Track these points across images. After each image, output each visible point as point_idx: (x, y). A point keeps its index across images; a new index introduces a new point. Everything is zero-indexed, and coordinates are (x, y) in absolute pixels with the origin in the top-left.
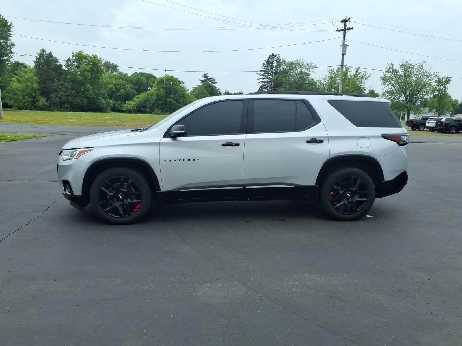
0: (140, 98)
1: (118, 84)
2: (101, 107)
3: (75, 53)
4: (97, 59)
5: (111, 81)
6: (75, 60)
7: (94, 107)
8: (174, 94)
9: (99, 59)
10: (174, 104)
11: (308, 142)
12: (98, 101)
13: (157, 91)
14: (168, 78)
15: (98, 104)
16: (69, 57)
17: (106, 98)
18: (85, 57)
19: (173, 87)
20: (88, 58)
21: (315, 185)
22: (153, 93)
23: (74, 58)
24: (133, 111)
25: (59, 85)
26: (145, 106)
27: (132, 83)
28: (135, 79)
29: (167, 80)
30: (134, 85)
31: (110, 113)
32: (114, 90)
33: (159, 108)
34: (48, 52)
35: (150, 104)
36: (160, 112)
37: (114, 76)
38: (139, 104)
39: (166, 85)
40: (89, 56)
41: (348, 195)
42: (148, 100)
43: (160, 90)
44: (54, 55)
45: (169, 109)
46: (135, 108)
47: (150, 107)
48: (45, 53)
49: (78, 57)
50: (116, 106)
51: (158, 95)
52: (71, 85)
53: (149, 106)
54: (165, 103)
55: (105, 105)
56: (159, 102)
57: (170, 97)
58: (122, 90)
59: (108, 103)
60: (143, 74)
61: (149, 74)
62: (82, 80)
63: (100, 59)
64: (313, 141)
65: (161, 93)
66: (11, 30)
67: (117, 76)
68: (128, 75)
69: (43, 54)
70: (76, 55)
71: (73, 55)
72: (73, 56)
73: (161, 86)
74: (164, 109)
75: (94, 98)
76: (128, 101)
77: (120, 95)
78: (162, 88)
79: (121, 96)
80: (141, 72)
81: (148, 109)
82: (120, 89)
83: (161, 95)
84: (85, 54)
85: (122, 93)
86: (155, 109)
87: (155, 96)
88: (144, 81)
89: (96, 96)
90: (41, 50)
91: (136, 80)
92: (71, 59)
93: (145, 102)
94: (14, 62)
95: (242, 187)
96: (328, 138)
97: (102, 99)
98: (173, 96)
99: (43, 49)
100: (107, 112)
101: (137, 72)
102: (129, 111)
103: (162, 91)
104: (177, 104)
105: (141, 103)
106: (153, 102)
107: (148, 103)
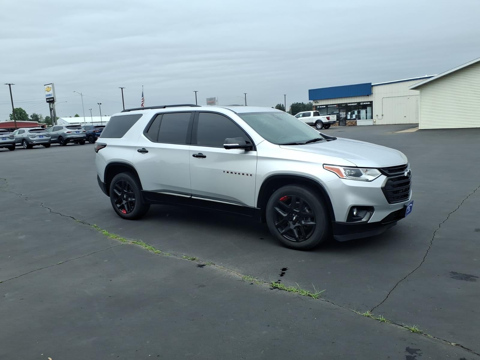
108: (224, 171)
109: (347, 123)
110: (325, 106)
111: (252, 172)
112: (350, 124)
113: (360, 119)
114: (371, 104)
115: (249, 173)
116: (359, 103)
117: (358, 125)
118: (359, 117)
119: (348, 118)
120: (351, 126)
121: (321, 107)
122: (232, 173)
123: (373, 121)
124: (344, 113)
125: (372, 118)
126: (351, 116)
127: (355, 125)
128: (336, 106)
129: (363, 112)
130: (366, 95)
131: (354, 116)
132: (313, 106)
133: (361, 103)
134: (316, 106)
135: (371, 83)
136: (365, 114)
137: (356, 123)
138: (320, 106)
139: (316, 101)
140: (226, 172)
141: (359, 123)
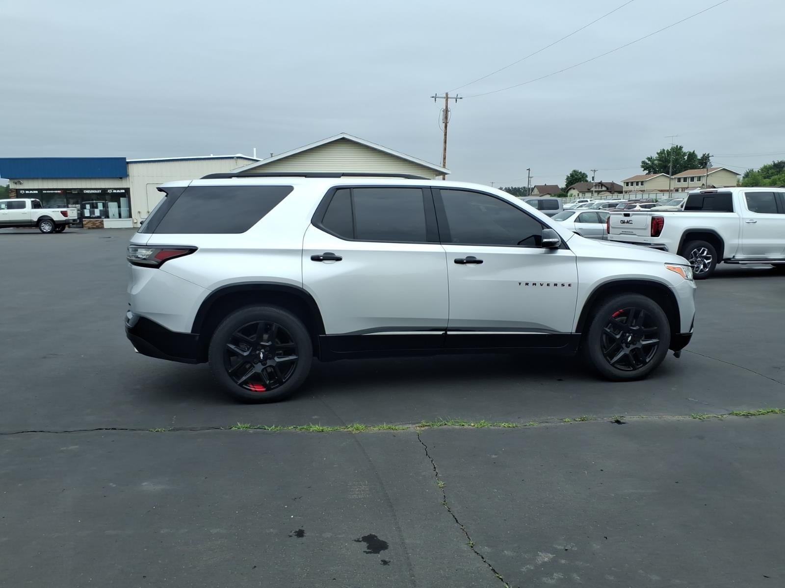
108: (520, 284)
109: (86, 224)
110: (37, 192)
111: (572, 279)
112: (90, 225)
113: (108, 217)
114: (127, 193)
115: (566, 283)
116: (104, 191)
117: (105, 226)
118: (105, 214)
119: (86, 216)
120: (93, 228)
121: (27, 192)
122: (535, 284)
123: (133, 221)
124: (77, 206)
125: (130, 216)
126: (92, 212)
127: (100, 227)
128: (59, 192)
129: (113, 207)
130: (118, 178)
131: (97, 213)
132: (12, 190)
133: (109, 191)
134: (17, 191)
135: (125, 159)
136: (117, 209)
137: (103, 224)
138: (25, 190)
139: (16, 181)
140: (523, 284)
141: (108, 223)
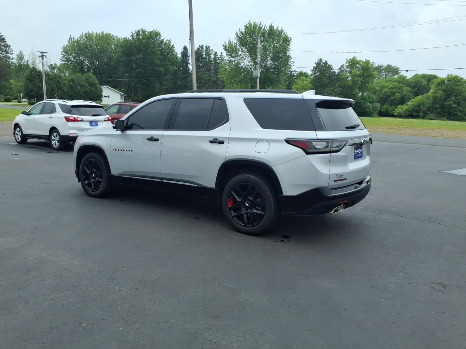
0: (414, 101)
1: (394, 88)
2: (367, 111)
3: (348, 60)
4: (370, 63)
5: (387, 85)
6: (348, 66)
7: (360, 111)
8: (456, 96)
9: (371, 63)
10: (454, 108)
11: (211, 142)
12: (365, 105)
13: (434, 94)
14: (451, 79)
15: (364, 109)
16: (342, 64)
17: (374, 102)
18: (358, 62)
19: (456, 89)
20: (360, 63)
21: (215, 188)
22: (430, 96)
23: (347, 64)
24: (405, 115)
25: (330, 91)
26: (419, 110)
27: (410, 86)
28: (414, 81)
29: (449, 81)
30: (412, 89)
31: (376, 117)
32: (388, 94)
33: (433, 113)
34: (324, 61)
35: (423, 109)
36: (434, 117)
37: (392, 80)
38: (412, 108)
39: (447, 86)
40: (361, 61)
41: (247, 204)
42: (423, 104)
43: (437, 92)
44: (329, 63)
45: (447, 113)
46: (407, 112)
47: (424, 111)
48: (322, 62)
49: (350, 62)
50: (389, 110)
51: (435, 98)
52: (340, 90)
53: (422, 110)
54: (443, 107)
55: (372, 109)
56: (435, 105)
57: (450, 100)
58: (397, 94)
59: (375, 107)
60: (424, 76)
61: (430, 75)
62: (351, 85)
63: (373, 63)
64: (216, 141)
65: (439, 96)
66: (290, 44)
67: (395, 80)
68: (407, 78)
69: (320, 63)
70: (349, 61)
71: (346, 61)
72: (347, 63)
73: (440, 88)
74: (440, 114)
75: (361, 102)
76: (401, 105)
77: (394, 100)
78: (441, 89)
79: (396, 100)
80: (423, 74)
81: (421, 114)
82: (396, 93)
83: (438, 97)
84: (358, 59)
85: (397, 97)
86: (428, 114)
87: (431, 99)
88: (425, 82)
89: (363, 100)
90: (318, 59)
91: (415, 83)
92: (345, 65)
93: (419, 106)
94: (298, 72)
95: (160, 180)
96: (229, 139)
97: (369, 103)
98: (454, 98)
99: (320, 59)
100: (372, 117)
101: (418, 74)
102: (400, 116)
103: (439, 94)
104: (458, 108)
105: (413, 107)
106: (428, 106)
107: (422, 107)
